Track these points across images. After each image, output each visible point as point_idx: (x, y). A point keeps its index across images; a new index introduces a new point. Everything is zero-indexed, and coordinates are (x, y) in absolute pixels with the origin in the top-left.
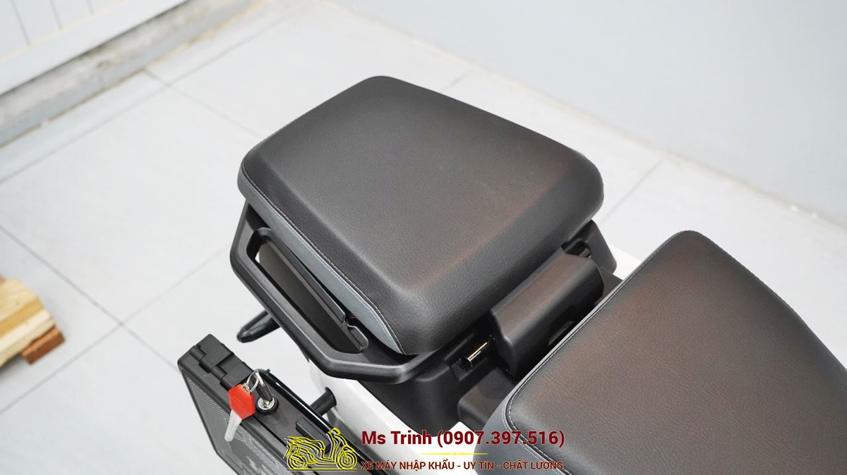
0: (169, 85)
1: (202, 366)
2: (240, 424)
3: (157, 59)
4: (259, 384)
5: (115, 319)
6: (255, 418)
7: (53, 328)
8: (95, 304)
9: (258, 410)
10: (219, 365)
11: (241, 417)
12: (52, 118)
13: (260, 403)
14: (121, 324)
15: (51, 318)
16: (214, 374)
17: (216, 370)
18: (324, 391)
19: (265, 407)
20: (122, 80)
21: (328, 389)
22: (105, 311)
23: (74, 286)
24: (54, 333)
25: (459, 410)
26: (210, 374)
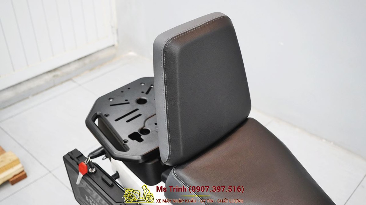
0: (80, 85)
1: (71, 158)
2: (82, 178)
3: (77, 76)
4: (89, 160)
5: (48, 170)
6: (87, 175)
7: (23, 171)
8: (41, 164)
9: (89, 172)
10: (77, 158)
11: (82, 174)
12: (34, 95)
13: (90, 170)
14: (50, 172)
15: (23, 167)
16: (75, 161)
17: (76, 159)
18: (115, 172)
19: (91, 171)
20: (62, 83)
21: (117, 172)
22: (44, 167)
23: (34, 157)
24: (23, 173)
25: (162, 177)
26: (74, 161)
